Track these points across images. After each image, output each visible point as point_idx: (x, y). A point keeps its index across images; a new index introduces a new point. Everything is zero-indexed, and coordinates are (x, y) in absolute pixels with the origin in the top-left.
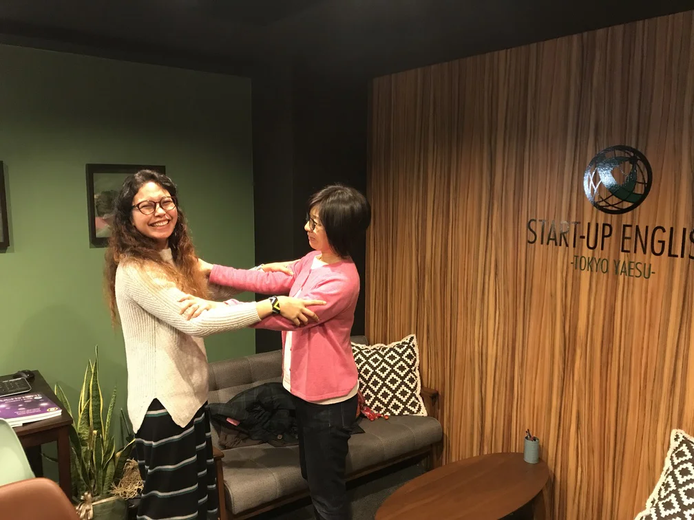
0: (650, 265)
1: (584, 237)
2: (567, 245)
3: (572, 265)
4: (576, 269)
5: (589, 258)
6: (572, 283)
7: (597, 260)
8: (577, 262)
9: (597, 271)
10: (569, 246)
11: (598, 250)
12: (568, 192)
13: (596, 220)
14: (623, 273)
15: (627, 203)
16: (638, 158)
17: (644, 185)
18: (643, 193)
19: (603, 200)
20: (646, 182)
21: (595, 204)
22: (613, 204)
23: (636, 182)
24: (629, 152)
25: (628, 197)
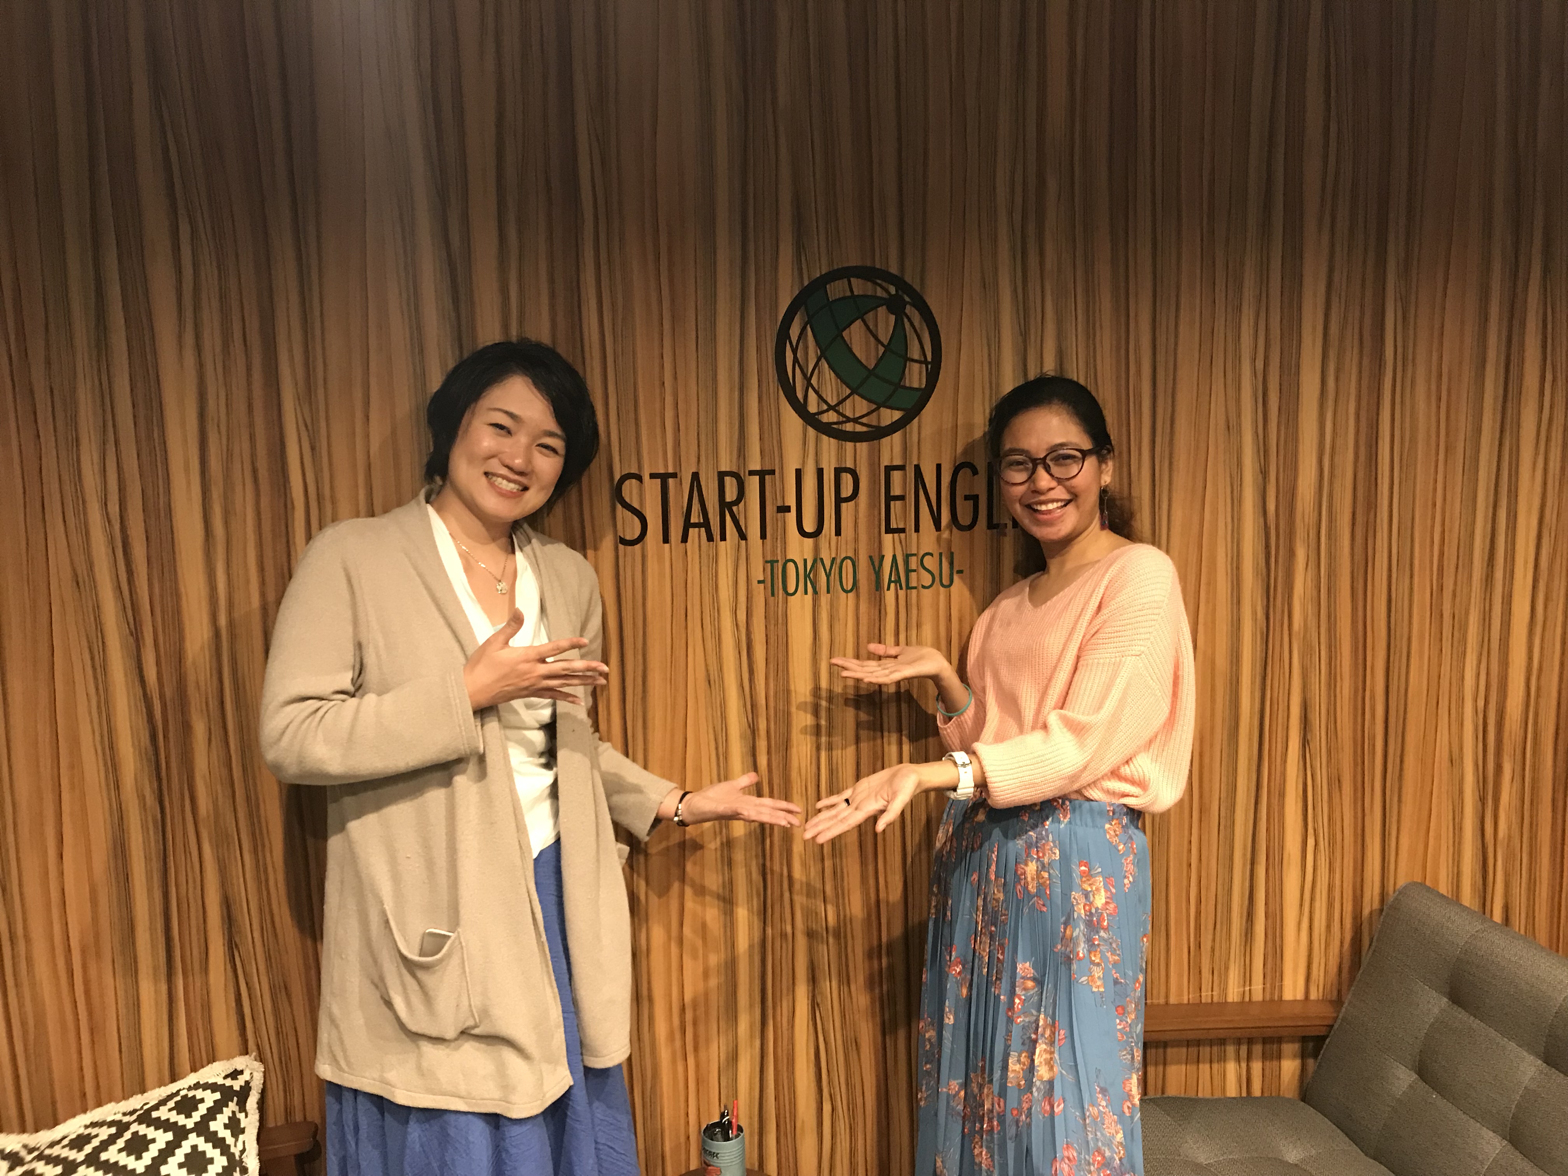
0: (952, 554)
1: (787, 509)
2: (743, 536)
3: (762, 586)
4: (773, 595)
5: (805, 561)
6: (767, 636)
7: (828, 564)
8: (776, 576)
9: (828, 592)
10: (749, 537)
11: (828, 537)
12: (731, 390)
13: (817, 462)
14: (892, 585)
15: (889, 411)
16: (907, 299)
17: (924, 366)
18: (923, 386)
19: (831, 408)
20: (929, 359)
21: (810, 420)
22: (857, 415)
23: (908, 359)
24: (884, 284)
25: (891, 396)
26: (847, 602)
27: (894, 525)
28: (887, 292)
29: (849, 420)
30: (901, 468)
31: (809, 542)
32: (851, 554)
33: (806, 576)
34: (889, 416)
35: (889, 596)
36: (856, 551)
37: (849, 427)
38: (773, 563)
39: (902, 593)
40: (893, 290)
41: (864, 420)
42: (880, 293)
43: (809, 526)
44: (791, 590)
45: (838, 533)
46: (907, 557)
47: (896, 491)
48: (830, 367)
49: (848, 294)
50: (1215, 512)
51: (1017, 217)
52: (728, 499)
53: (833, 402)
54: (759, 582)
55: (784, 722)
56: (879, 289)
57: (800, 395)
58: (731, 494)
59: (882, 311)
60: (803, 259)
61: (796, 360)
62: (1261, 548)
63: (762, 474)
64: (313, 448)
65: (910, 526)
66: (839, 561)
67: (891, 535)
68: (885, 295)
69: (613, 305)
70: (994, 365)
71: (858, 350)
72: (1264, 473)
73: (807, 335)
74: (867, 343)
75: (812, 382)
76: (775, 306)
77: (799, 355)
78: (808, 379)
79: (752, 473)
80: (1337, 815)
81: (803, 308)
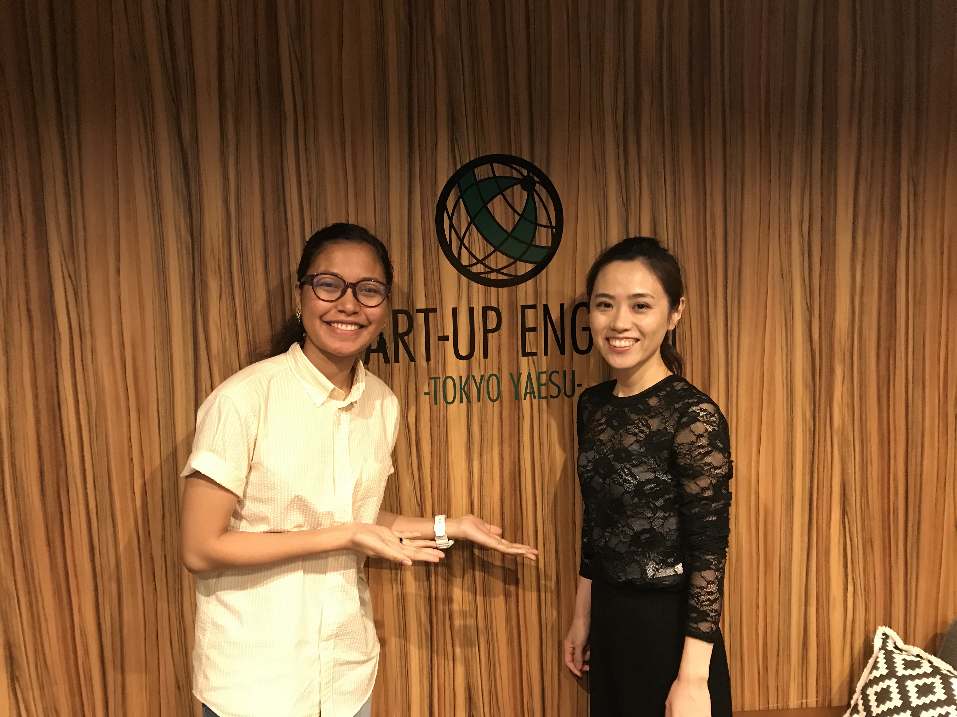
0: (573, 372)
1: (446, 338)
2: (412, 359)
3: (427, 397)
4: (436, 403)
5: (461, 377)
6: (431, 435)
7: (478, 381)
8: (438, 390)
9: (479, 401)
10: (417, 359)
11: (478, 360)
12: (402, 247)
13: (469, 302)
14: (528, 395)
15: (524, 264)
16: (536, 179)
17: (550, 230)
18: (550, 245)
19: (479, 261)
20: (554, 224)
21: (463, 270)
22: (499, 267)
23: (536, 224)
24: (518, 168)
25: (525, 252)
26: (493, 409)
27: (528, 350)
28: (521, 174)
29: (493, 271)
30: (534, 307)
31: (463, 363)
32: (496, 372)
33: (462, 389)
34: (524, 268)
35: (526, 404)
36: (500, 369)
37: (493, 276)
38: (436, 379)
39: (535, 402)
40: (525, 172)
41: (505, 271)
42: (515, 174)
43: (463, 351)
44: (450, 399)
45: (486, 356)
46: (539, 375)
47: (530, 324)
48: (479, 231)
49: (491, 175)
50: (773, 340)
51: (620, 118)
52: (401, 331)
53: (481, 258)
54: (426, 394)
55: (445, 501)
56: (515, 172)
57: (455, 252)
58: (402, 328)
59: (517, 188)
60: (456, 148)
61: (451, 226)
62: (808, 366)
63: (427, 312)
64: (76, 294)
65: (541, 350)
66: (486, 377)
67: (526, 358)
68: (519, 176)
69: (310, 183)
70: (604, 227)
71: (499, 217)
72: (810, 309)
73: (459, 207)
74: (506, 213)
75: (464, 242)
76: (435, 185)
77: (454, 221)
78: (461, 240)
79: (419, 311)
80: (870, 569)
81: (456, 186)
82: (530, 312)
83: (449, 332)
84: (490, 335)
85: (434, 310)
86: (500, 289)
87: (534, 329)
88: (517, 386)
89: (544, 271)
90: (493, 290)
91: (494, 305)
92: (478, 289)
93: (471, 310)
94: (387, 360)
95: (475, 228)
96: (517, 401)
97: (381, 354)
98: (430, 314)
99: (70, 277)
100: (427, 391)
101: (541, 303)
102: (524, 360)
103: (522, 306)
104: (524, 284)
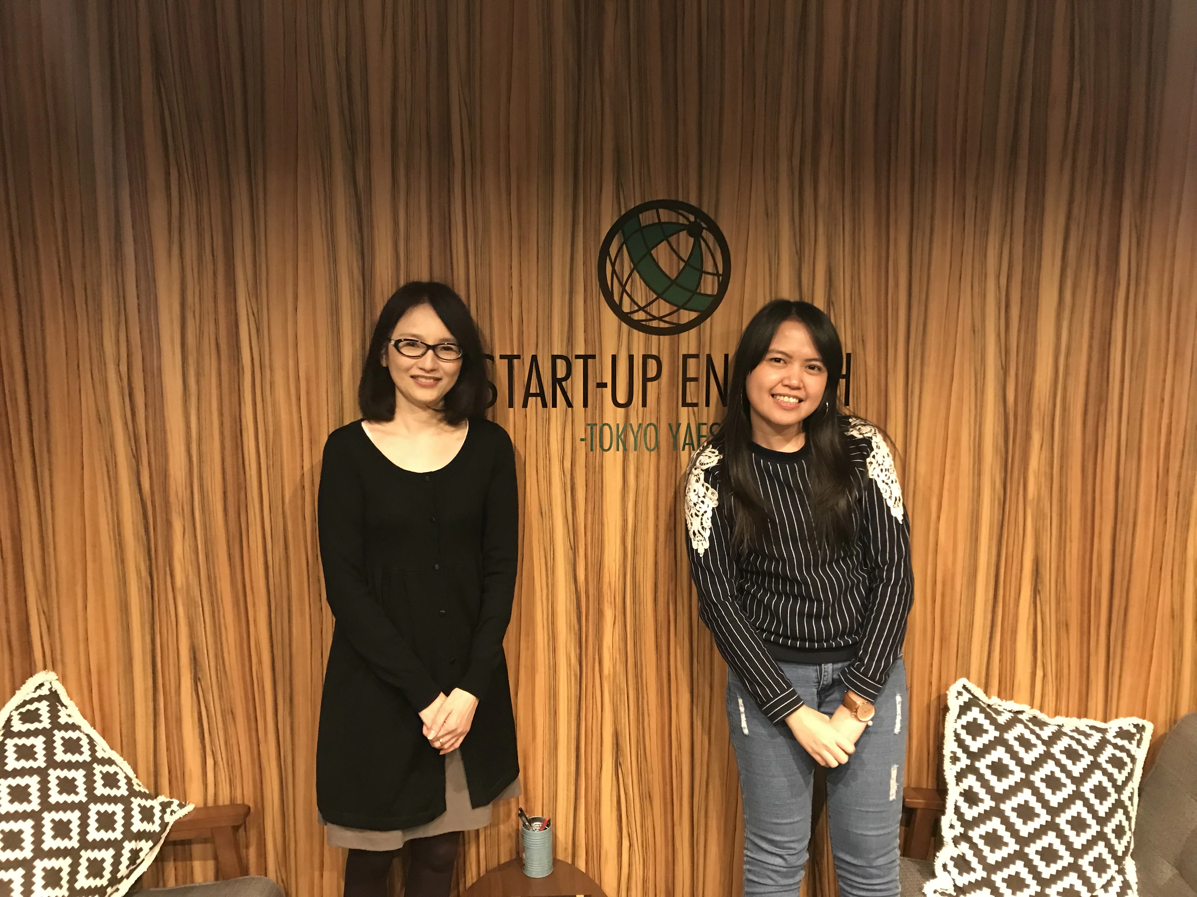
1: (605, 385)
2: (570, 404)
3: (584, 442)
4: (592, 450)
5: (618, 425)
6: (586, 481)
7: (636, 429)
8: (594, 437)
9: (635, 449)
10: (574, 405)
11: (636, 408)
12: (563, 294)
13: (629, 349)
14: (687, 447)
15: (687, 312)
16: (704, 225)
17: (716, 278)
18: (715, 293)
19: (641, 309)
20: (721, 272)
21: (624, 317)
22: (661, 315)
23: (702, 272)
24: (685, 214)
25: (689, 300)
26: (650, 458)
27: (689, 400)
28: (688, 219)
29: (654, 318)
30: (696, 356)
31: (621, 411)
32: (654, 421)
33: (618, 437)
34: (687, 316)
35: (684, 455)
36: (658, 419)
37: (654, 324)
38: (593, 425)
40: (692, 218)
41: (667, 319)
42: (682, 220)
43: (621, 398)
44: (606, 446)
45: (644, 404)
46: (699, 426)
47: (691, 374)
48: (641, 277)
49: (657, 221)
50: (960, 400)
51: (796, 162)
52: (559, 376)
53: (642, 304)
54: (582, 440)
55: (598, 547)
56: (681, 218)
57: (616, 298)
58: (561, 373)
59: (683, 234)
60: (621, 194)
61: (614, 271)
62: (1000, 430)
63: (586, 358)
64: (258, 330)
65: (702, 402)
66: (644, 426)
67: (686, 408)
68: (686, 222)
69: (475, 228)
70: (774, 277)
71: (663, 263)
72: (1005, 369)
73: (623, 253)
74: (671, 260)
75: (626, 288)
76: (598, 231)
77: (616, 268)
78: (623, 286)
79: (578, 357)
80: (1064, 653)
81: (620, 231)
82: (692, 362)
83: (608, 379)
84: (649, 384)
85: (593, 357)
86: (661, 337)
87: (696, 380)
88: (675, 437)
89: (709, 320)
90: (654, 338)
91: (654, 353)
92: (638, 336)
93: (631, 358)
94: (544, 405)
95: (637, 275)
96: (675, 452)
97: (539, 399)
98: (589, 360)
99: (253, 314)
100: (583, 437)
101: (703, 353)
102: (684, 411)
103: (684, 355)
104: (687, 333)
